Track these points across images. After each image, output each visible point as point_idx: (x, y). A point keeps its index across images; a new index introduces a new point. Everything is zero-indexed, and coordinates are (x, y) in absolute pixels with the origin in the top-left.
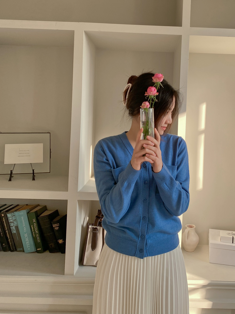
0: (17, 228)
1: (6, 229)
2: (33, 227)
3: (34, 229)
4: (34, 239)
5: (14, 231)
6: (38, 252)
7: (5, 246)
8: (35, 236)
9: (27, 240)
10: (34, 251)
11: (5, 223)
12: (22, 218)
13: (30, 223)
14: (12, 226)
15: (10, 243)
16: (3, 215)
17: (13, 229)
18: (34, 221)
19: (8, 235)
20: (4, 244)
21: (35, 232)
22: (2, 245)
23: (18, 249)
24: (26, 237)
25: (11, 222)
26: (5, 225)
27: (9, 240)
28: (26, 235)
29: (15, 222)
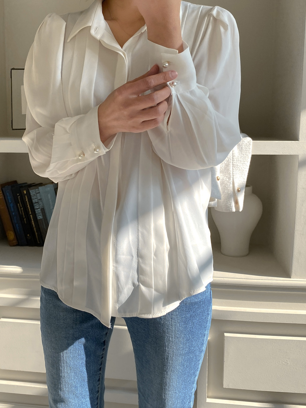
0: (43, 210)
1: (30, 213)
5: (40, 217)
7: (30, 238)
11: (28, 204)
12: (49, 195)
14: (37, 209)
15: (36, 234)
16: (25, 192)
17: (38, 211)
19: (33, 221)
20: (28, 235)
22: (26, 236)
25: (36, 203)
26: (29, 206)
27: (35, 229)
29: (40, 203)
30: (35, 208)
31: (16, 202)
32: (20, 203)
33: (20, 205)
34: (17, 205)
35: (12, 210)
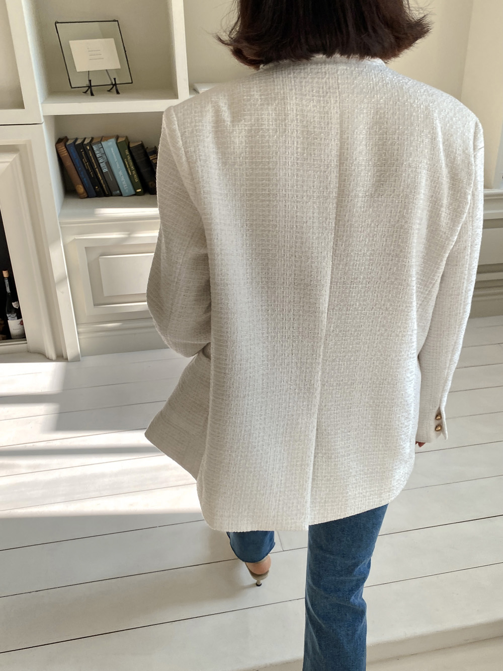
0: (108, 164)
1: (96, 167)
2: (127, 161)
3: (128, 163)
4: (131, 178)
5: (105, 170)
6: (137, 194)
7: (98, 190)
8: (132, 173)
9: (123, 179)
10: (133, 193)
11: (92, 159)
12: (112, 149)
13: (123, 158)
14: (102, 163)
15: (104, 186)
16: (88, 148)
17: (103, 165)
18: (127, 152)
19: (99, 174)
20: (97, 187)
21: (130, 167)
22: (95, 189)
23: (114, 193)
24: (121, 176)
25: (100, 157)
26: (93, 161)
27: (102, 181)
28: (120, 173)
29: (104, 157)
30: (100, 162)
31: (81, 158)
32: (85, 158)
33: (85, 160)
34: (82, 160)
35: (78, 166)
